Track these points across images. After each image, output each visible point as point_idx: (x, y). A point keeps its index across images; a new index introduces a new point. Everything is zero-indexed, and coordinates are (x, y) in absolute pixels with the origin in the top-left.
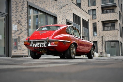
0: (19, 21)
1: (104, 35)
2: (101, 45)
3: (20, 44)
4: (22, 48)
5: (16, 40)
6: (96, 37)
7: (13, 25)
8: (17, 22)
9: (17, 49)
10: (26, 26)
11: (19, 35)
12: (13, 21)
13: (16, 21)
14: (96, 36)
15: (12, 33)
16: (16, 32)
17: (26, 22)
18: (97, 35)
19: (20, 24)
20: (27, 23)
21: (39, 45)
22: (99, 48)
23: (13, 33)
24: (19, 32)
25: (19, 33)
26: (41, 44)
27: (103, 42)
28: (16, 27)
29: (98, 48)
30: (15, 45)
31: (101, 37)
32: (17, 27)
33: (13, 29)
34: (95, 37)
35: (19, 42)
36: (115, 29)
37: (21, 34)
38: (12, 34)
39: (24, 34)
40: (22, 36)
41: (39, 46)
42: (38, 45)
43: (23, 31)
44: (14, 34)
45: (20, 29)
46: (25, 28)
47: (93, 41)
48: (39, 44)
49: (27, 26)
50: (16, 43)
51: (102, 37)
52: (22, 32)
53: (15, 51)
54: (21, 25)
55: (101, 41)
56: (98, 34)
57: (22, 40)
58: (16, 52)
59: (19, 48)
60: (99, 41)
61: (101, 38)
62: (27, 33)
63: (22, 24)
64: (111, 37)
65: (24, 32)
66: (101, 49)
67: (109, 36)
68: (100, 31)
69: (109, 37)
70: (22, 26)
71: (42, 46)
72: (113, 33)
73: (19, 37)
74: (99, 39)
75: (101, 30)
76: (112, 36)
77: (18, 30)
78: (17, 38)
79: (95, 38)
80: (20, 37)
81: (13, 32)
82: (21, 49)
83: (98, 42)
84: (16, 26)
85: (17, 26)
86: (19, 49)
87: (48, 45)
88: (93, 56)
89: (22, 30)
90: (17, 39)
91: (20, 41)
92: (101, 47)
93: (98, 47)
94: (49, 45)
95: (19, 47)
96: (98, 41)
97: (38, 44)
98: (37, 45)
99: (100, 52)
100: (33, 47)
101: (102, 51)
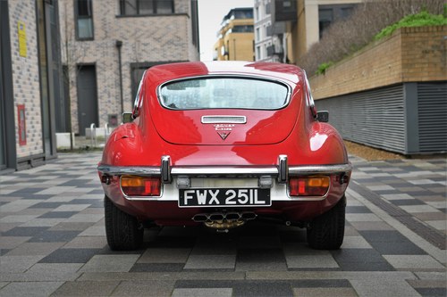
1: (127, 35)
2: (111, 82)
6: (89, 42)
14: (91, 39)
18: (96, 37)
21: (222, 197)
22: (106, 95)
26: (237, 190)
27: (124, 68)
29: (99, 95)
31: (111, 43)
36: (173, 10)
42: (214, 196)
47: (74, 64)
48: (223, 191)
51: (119, 45)
55: (115, 66)
56: (99, 33)
60: (103, 63)
61: (112, 50)
64: (158, 46)
66: (113, 99)
67: (146, 41)
68: (110, 18)
69: (148, 48)
72: (167, 27)
74: (104, 54)
75: (111, 12)
76: (163, 42)
83: (98, 70)
92: (114, 91)
93: (99, 91)
96: (98, 64)
97: (214, 191)
99: (111, 112)
100: (182, 203)
101: (117, 112)
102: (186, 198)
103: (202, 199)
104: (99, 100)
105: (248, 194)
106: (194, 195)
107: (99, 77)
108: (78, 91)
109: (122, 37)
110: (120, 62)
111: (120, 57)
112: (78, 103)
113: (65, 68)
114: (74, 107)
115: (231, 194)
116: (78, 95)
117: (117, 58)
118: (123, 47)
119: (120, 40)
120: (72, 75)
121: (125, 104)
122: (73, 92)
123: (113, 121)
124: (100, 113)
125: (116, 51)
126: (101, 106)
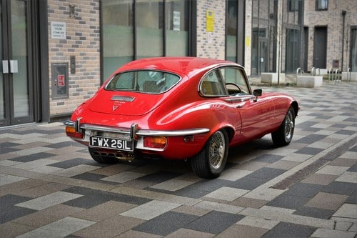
0: (73, 8)
1: (350, 7)
2: (337, 38)
3: (77, 78)
4: (81, 90)
5: (62, 69)
6: (324, 12)
7: (52, 23)
8: (65, 13)
9: (68, 94)
10: (94, 20)
11: (73, 51)
12: (52, 11)
13: (61, 8)
14: (326, 9)
15: (50, 48)
16: (64, 44)
17: (95, 8)
18: (329, 8)
19: (77, 18)
20: (98, 11)
21: (110, 143)
22: (332, 47)
23: (52, 50)
24: (73, 42)
25: (73, 46)
26: (117, 140)
27: (346, 29)
28: (61, 29)
29: (328, 47)
30: (60, 85)
31: (339, 12)
32: (64, 29)
33: (53, 37)
34: (320, 13)
35: (73, 72)
37: (77, 47)
38: (50, 52)
39: (88, 47)
40: (82, 54)
41: (110, 146)
42: (106, 142)
43: (84, 39)
44: (58, 50)
45: (77, 34)
46: (91, 27)
47: (313, 26)
48: (110, 140)
49: (98, 19)
50: (62, 79)
51: (344, 14)
52: (81, 43)
53: (60, 101)
54: (78, 21)
55: (341, 27)
56: (331, 6)
57: (81, 66)
58: (63, 104)
59: (72, 90)
60: (333, 26)
61: (339, 17)
62: (98, 42)
63: (83, 18)
65: (90, 39)
66: (337, 50)
70: (81, 23)
71: (120, 145)
73: (73, 59)
74: (334, 19)
77: (68, 38)
78: (65, 61)
79: (322, 18)
80: (76, 57)
81: (52, 45)
82: (78, 94)
83: (329, 30)
84: (63, 26)
85: (64, 24)
86: (74, 95)
87: (135, 145)
88: (289, 136)
89: (81, 34)
90: (68, 63)
91: (76, 69)
92: (339, 44)
93: (328, 44)
94: (140, 146)
95: (74, 87)
96: (329, 26)
97: (106, 139)
98: (104, 142)
99: (335, 59)
100: (91, 144)
101: (339, 58)
102: (93, 141)
103: (100, 143)
104: (328, 50)
105: (122, 143)
106: (97, 140)
107: (328, 34)
108: (314, 43)
109: (347, 8)
110: (344, 25)
111: (344, 22)
112: (314, 51)
113: (306, 29)
114: (311, 54)
115: (114, 142)
116: (314, 46)
117: (341, 22)
118: (347, 15)
119: (345, 10)
120: (311, 33)
121: (345, 53)
122: (311, 43)
123: (336, 64)
124: (328, 59)
125: (342, 18)
126: (328, 54)
